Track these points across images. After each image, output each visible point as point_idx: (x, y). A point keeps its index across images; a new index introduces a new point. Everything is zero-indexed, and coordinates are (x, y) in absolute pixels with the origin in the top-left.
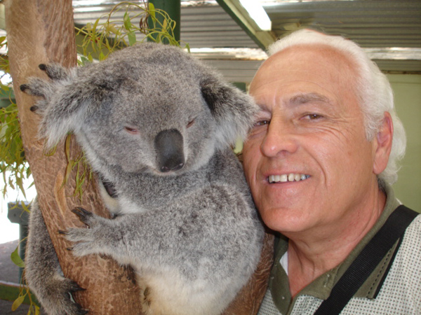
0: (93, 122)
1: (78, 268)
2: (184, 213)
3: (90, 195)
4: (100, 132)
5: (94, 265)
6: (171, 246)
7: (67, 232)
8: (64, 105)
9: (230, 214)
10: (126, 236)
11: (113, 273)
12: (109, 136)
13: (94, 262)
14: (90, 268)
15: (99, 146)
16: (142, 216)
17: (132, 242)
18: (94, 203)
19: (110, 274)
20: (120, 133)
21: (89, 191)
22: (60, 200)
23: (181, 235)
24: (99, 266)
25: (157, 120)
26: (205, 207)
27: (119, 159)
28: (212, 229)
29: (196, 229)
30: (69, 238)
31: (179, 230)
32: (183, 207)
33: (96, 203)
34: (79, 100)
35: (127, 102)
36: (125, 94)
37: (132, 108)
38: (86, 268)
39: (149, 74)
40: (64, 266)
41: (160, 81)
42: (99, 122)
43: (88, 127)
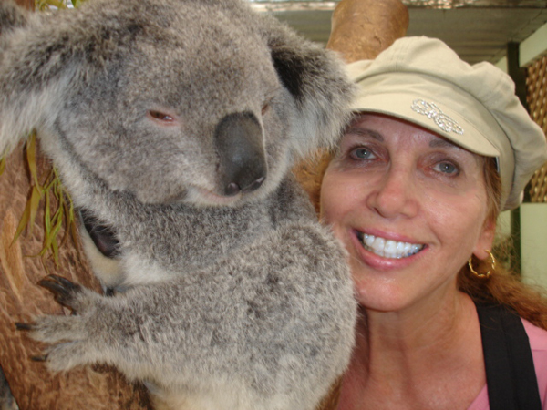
0: (84, 106)
1: (51, 395)
2: (255, 276)
3: (68, 254)
4: (98, 124)
5: (82, 385)
6: (235, 337)
7: (35, 324)
8: (33, 65)
9: (330, 273)
10: (146, 326)
11: (117, 398)
12: (116, 133)
13: (81, 381)
14: (74, 393)
15: (94, 153)
16: (175, 288)
17: (159, 335)
18: (76, 269)
19: (111, 400)
20: (140, 125)
21: (66, 247)
22: (12, 265)
23: (252, 316)
24: (91, 387)
25: (217, 95)
26: (291, 262)
27: (132, 176)
28: (305, 302)
29: (279, 302)
30: (39, 336)
31: (247, 307)
32: (253, 265)
33: (79, 269)
34: (63, 55)
35: (156, 62)
36: (148, 49)
37: (166, 73)
38: (67, 392)
39: (188, 17)
40: (23, 393)
41: (212, 27)
42: (95, 105)
43: (73, 115)
